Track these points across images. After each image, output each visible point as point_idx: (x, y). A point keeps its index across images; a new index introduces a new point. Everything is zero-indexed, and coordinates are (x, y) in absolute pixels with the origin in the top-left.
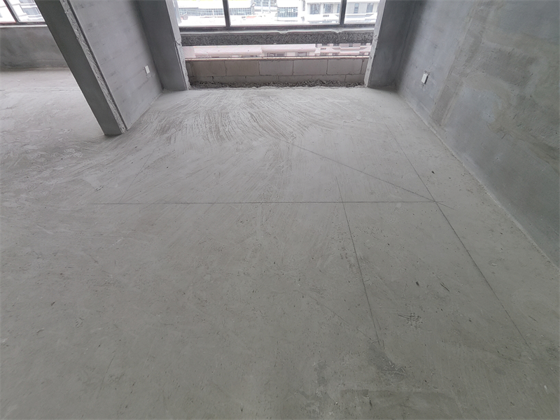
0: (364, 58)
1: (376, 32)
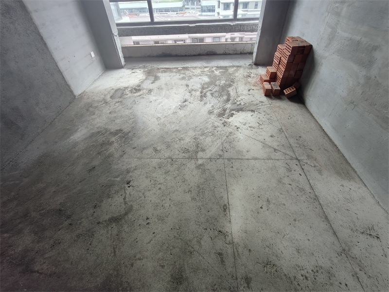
1: (259, 23)
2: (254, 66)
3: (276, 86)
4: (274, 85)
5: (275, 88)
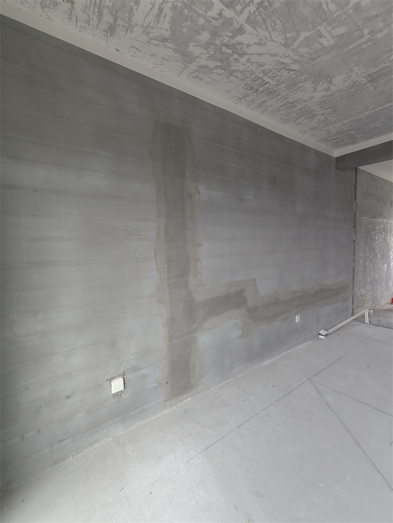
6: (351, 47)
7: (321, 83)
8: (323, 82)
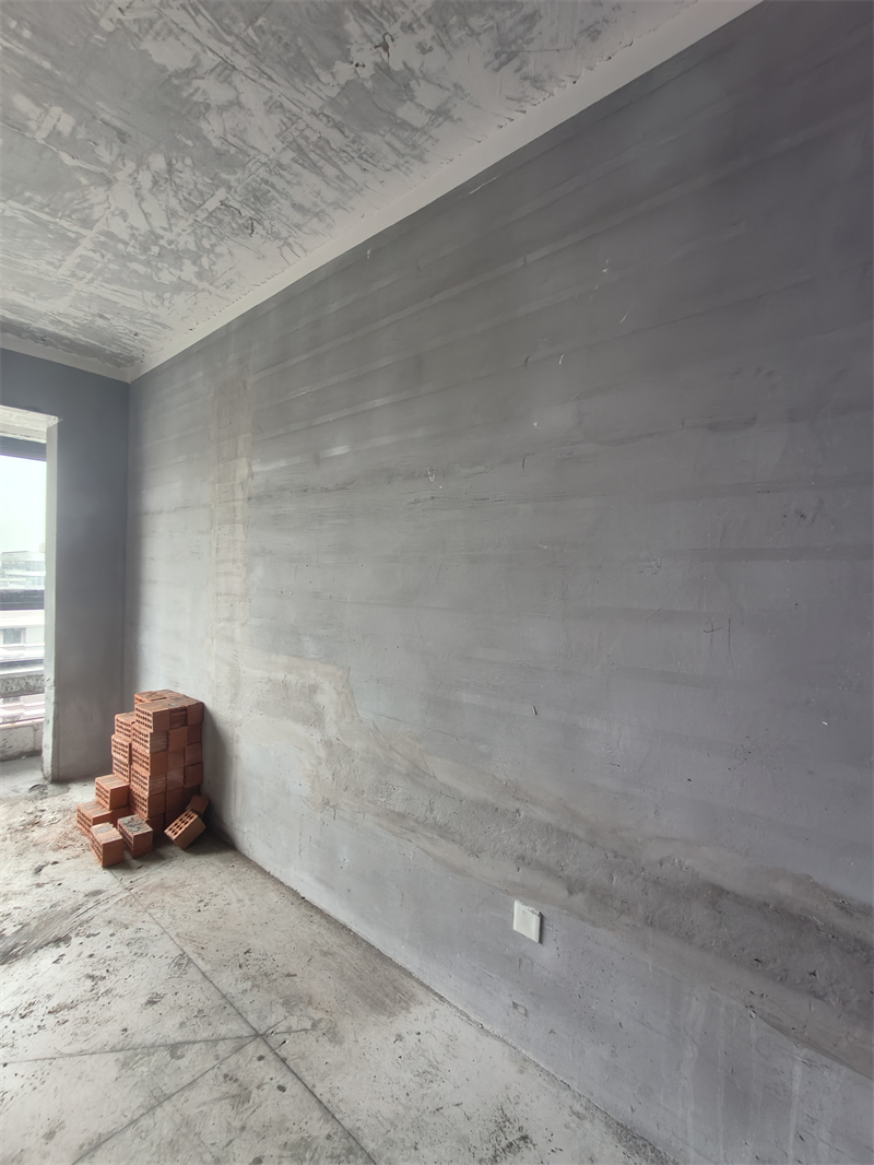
0: (38, 724)
1: (48, 673)
2: (51, 788)
3: (138, 825)
4: (129, 824)
5: (133, 833)
6: (47, 65)
7: (198, 98)
8: (192, 95)
